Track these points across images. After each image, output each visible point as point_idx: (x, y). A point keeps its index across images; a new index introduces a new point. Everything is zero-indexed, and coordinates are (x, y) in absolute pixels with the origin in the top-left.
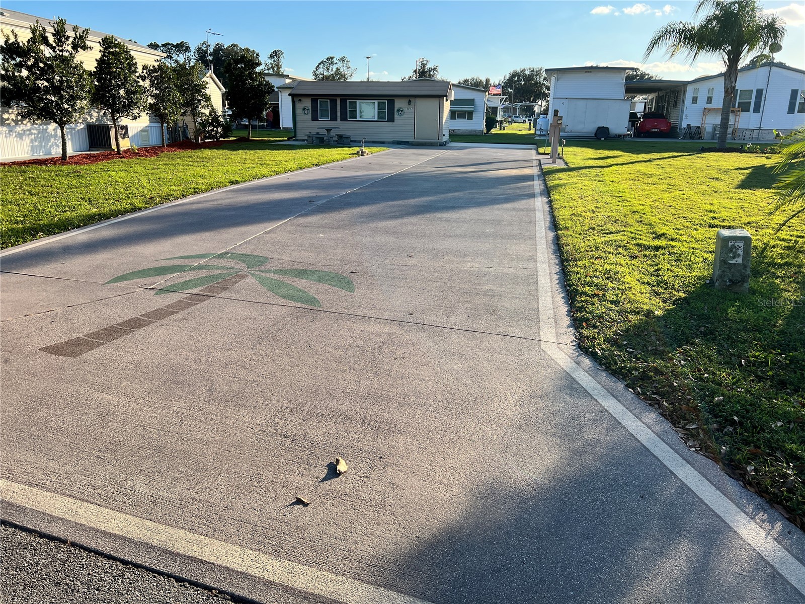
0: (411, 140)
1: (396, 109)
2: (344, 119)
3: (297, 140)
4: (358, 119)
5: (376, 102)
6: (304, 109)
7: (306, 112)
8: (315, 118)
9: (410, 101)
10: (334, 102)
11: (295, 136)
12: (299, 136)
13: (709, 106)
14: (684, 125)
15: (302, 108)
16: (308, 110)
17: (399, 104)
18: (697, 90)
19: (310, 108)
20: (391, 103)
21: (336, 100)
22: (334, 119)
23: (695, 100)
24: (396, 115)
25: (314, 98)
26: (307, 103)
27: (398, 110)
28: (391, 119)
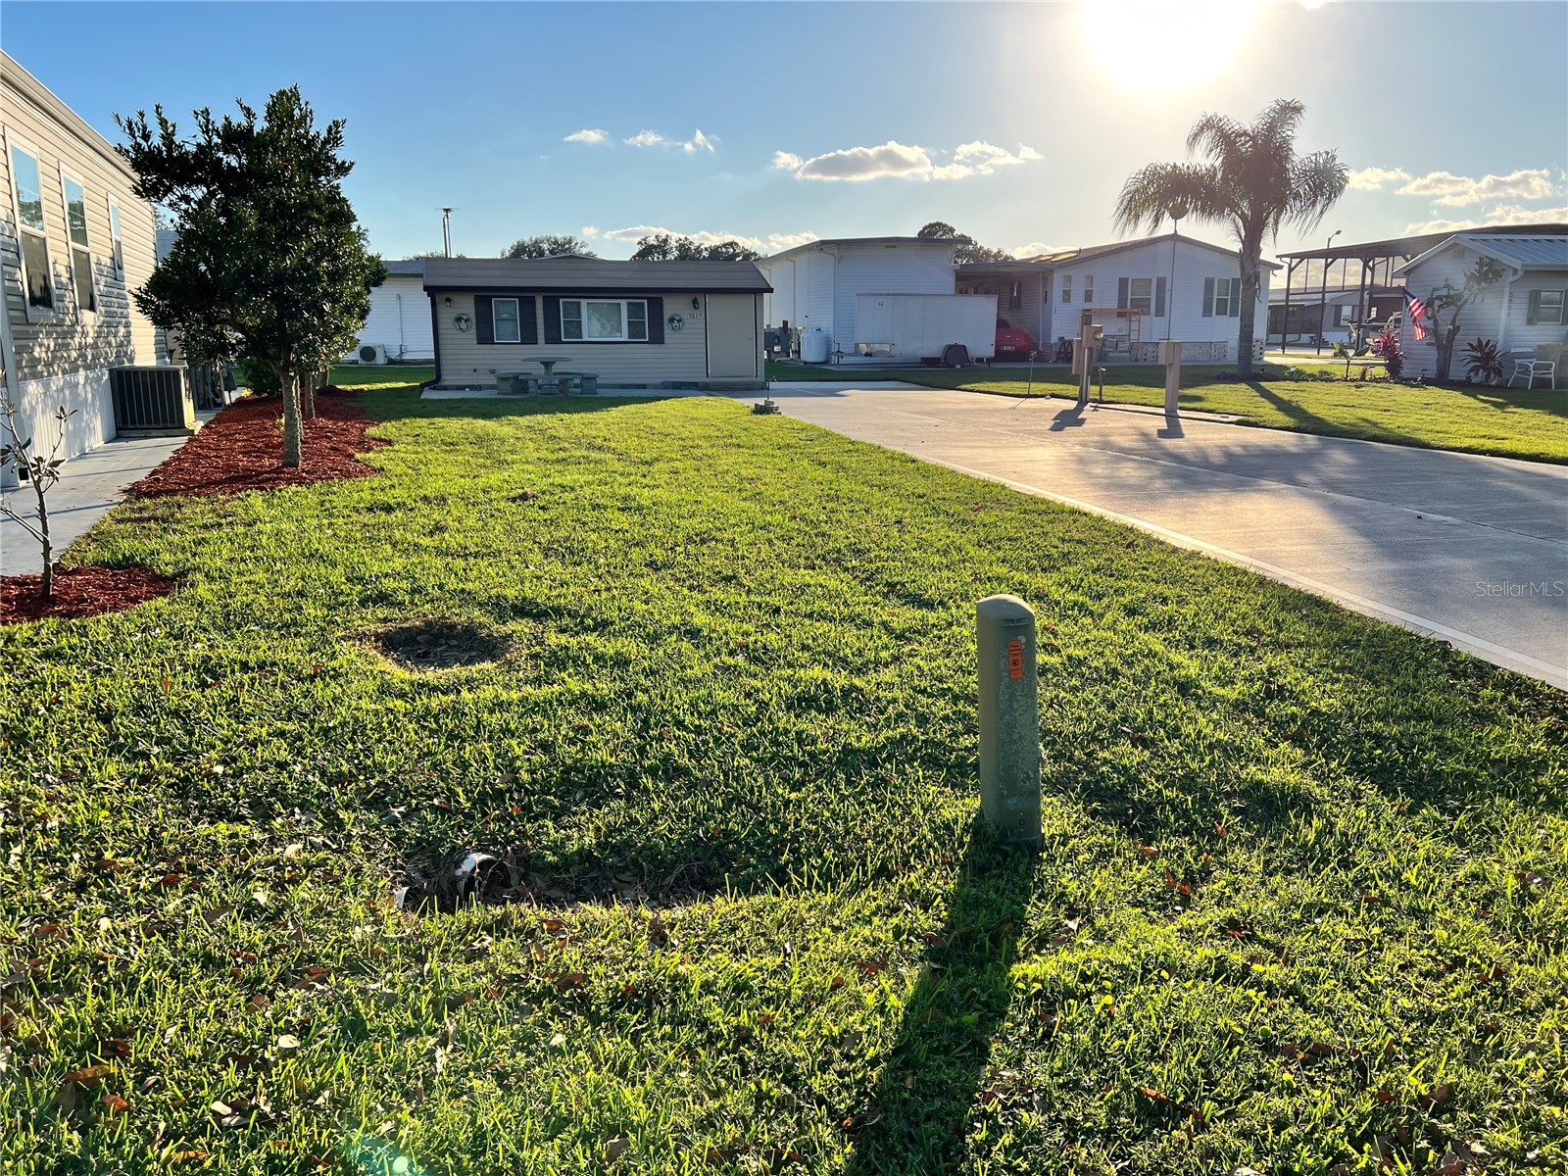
0: (701, 378)
1: (666, 317)
2: (553, 338)
3: (445, 388)
4: (586, 338)
5: (624, 303)
6: (459, 319)
7: (463, 325)
8: (485, 337)
9: (695, 302)
10: (527, 304)
11: (439, 378)
12: (448, 379)
13: (1088, 306)
14: (1054, 339)
15: (454, 316)
16: (467, 320)
17: (671, 307)
18: (1068, 279)
19: (473, 316)
20: (656, 306)
21: (533, 301)
22: (529, 339)
23: (1067, 296)
24: (667, 330)
25: (484, 296)
26: (467, 306)
27: (672, 320)
28: (658, 338)
